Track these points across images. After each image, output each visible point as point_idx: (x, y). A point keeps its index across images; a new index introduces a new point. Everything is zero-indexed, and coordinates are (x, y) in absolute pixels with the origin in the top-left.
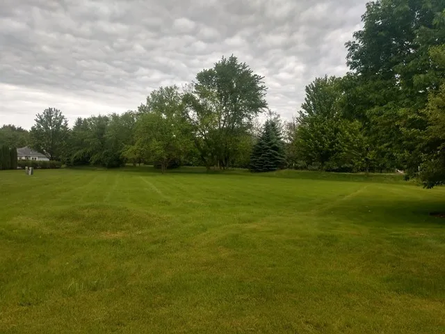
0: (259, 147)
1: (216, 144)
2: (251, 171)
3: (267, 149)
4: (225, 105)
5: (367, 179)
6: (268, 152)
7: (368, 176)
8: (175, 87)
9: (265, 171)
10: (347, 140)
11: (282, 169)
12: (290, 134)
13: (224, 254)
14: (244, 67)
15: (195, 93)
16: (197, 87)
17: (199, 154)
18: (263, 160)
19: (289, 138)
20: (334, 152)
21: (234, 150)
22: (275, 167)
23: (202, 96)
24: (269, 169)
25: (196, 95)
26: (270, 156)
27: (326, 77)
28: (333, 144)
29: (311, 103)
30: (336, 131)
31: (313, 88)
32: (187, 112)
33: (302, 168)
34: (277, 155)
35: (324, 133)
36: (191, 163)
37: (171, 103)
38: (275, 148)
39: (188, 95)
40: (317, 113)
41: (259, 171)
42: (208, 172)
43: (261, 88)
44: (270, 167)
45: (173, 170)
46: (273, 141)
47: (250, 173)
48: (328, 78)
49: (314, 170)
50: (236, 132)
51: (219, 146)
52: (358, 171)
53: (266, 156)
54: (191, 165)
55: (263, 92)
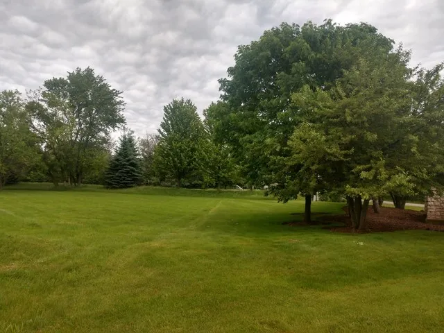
0: (117, 163)
1: (67, 157)
2: (107, 188)
3: (124, 165)
4: (78, 117)
5: (219, 194)
6: (126, 168)
7: (220, 192)
8: (17, 92)
9: (121, 188)
10: (203, 159)
11: (139, 185)
12: (143, 150)
13: (150, 273)
14: (101, 80)
15: (42, 100)
16: (44, 94)
17: (47, 168)
18: (120, 177)
19: (143, 155)
20: (191, 170)
21: (89, 166)
22: (131, 183)
23: (51, 104)
24: (126, 186)
25: (43, 103)
26: (128, 172)
27: (183, 100)
28: (191, 162)
29: (169, 122)
30: (193, 150)
31: (171, 109)
32: (31, 121)
33: (155, 185)
34: (134, 171)
35: (182, 152)
36: (29, 178)
37: (10, 109)
38: (133, 165)
39: (34, 102)
40: (175, 132)
41: (117, 188)
42: (56, 189)
43: (120, 103)
44: (127, 183)
45: (11, 187)
46: (131, 157)
47: (106, 190)
48: (185, 101)
49: (167, 186)
50: (91, 147)
51: (71, 160)
52: (206, 187)
53: (122, 172)
54: (28, 181)
55: (122, 107)
